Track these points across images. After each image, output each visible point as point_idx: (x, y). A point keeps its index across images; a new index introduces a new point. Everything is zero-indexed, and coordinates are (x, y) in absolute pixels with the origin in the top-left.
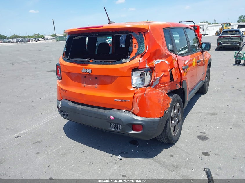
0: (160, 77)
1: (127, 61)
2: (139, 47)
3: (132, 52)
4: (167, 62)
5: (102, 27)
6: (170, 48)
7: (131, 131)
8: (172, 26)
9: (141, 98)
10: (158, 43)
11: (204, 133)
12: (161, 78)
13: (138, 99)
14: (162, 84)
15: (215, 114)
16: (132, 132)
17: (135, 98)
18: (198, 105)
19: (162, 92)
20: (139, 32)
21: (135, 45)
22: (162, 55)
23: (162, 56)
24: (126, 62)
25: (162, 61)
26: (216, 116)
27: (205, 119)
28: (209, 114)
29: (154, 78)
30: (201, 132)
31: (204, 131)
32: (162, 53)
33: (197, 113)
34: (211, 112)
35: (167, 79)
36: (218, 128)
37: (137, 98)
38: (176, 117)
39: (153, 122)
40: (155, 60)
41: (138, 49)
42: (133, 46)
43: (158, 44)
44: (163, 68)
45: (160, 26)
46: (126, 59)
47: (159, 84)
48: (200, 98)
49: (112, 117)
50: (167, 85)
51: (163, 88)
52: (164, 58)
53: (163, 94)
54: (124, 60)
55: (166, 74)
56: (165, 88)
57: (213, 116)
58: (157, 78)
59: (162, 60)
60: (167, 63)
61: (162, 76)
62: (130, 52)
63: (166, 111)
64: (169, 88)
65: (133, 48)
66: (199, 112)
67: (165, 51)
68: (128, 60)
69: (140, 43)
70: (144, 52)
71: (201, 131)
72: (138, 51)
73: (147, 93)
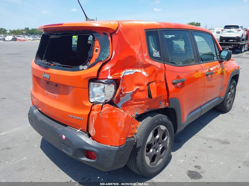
0: (131, 92)
1: (85, 69)
2: (101, 52)
3: (92, 57)
4: (144, 73)
5: (62, 24)
6: (155, 55)
7: (83, 157)
8: (165, 27)
9: (96, 117)
10: (132, 48)
11: (199, 168)
12: (134, 92)
13: (93, 118)
14: (136, 100)
15: (226, 142)
16: (85, 159)
17: (91, 116)
18: (209, 127)
19: (123, 113)
20: (104, 32)
21: (97, 49)
22: (138, 64)
23: (138, 66)
24: (83, 69)
25: (137, 72)
26: (227, 145)
27: (210, 147)
28: (219, 141)
29: (121, 93)
30: (196, 167)
31: (201, 165)
32: (137, 61)
33: (203, 138)
34: (223, 139)
35: (144, 95)
36: (222, 164)
37: (93, 116)
38: (160, 144)
39: (110, 151)
40: (126, 70)
41: (99, 55)
42: (95, 50)
43: (133, 50)
44: (139, 80)
45: (140, 26)
46: (84, 65)
47: (131, 100)
48: (217, 117)
49: (64, 137)
50: (143, 102)
51: (137, 106)
52: (141, 68)
53: (125, 116)
54: (81, 67)
55: (142, 88)
56: (140, 106)
57: (223, 146)
58: (126, 93)
59: (137, 70)
60: (145, 75)
61: (134, 90)
62: (89, 57)
63: (131, 138)
64: (148, 107)
65: (95, 53)
66: (206, 137)
67: (143, 59)
68: (85, 67)
69: (103, 47)
70: (108, 59)
71: (197, 165)
72: (98, 57)
73: (103, 112)
